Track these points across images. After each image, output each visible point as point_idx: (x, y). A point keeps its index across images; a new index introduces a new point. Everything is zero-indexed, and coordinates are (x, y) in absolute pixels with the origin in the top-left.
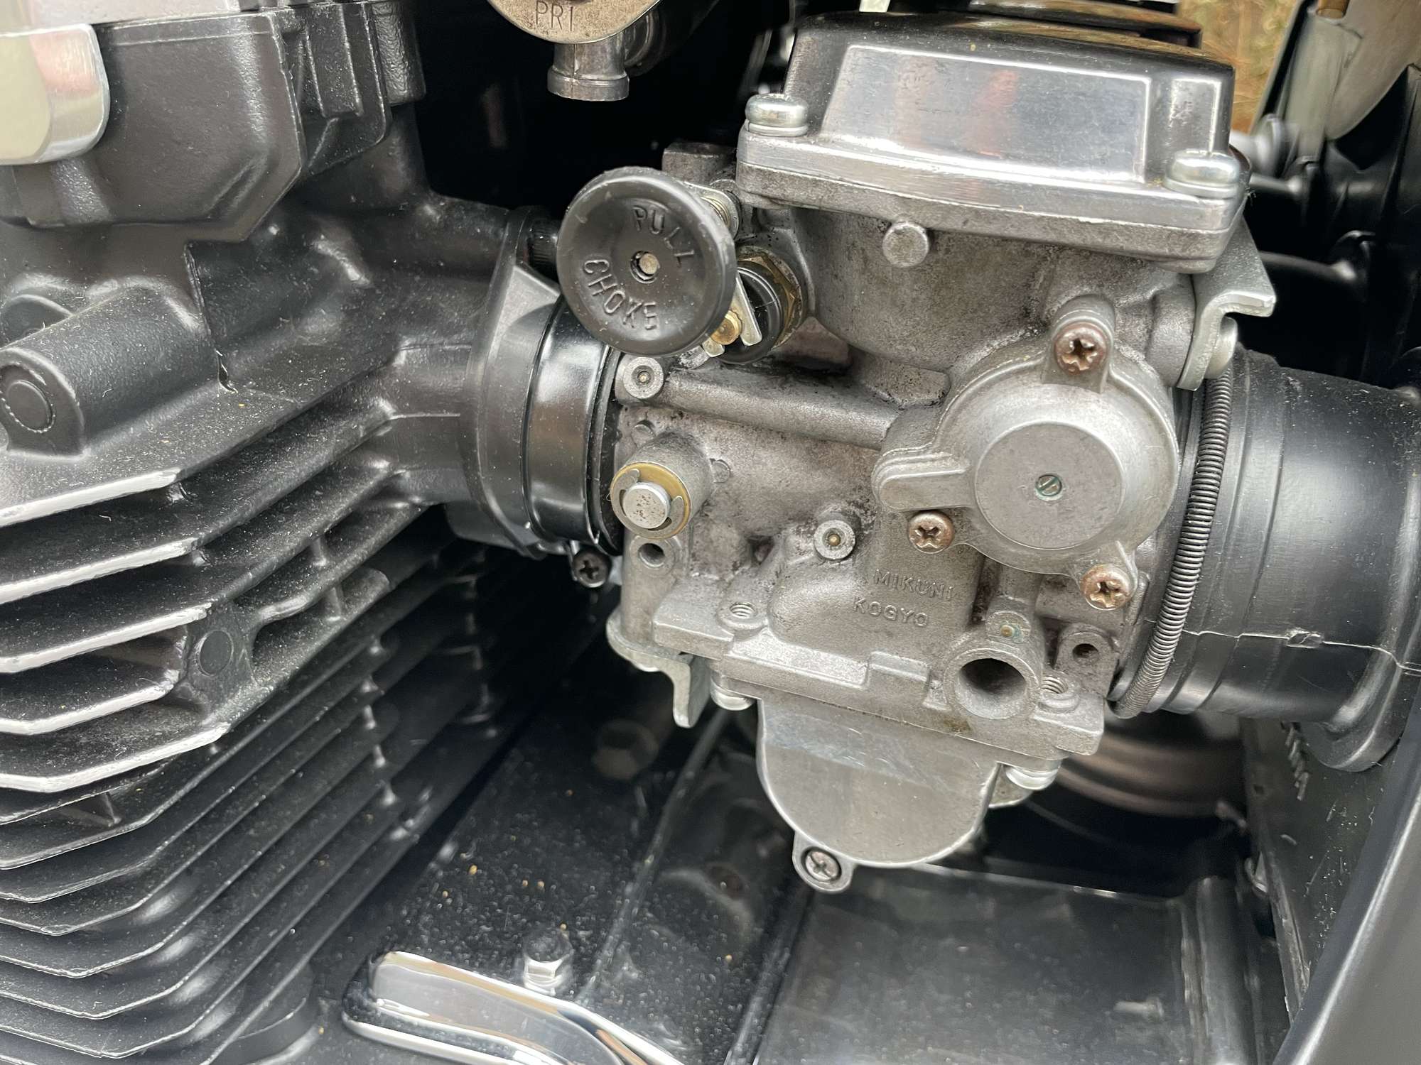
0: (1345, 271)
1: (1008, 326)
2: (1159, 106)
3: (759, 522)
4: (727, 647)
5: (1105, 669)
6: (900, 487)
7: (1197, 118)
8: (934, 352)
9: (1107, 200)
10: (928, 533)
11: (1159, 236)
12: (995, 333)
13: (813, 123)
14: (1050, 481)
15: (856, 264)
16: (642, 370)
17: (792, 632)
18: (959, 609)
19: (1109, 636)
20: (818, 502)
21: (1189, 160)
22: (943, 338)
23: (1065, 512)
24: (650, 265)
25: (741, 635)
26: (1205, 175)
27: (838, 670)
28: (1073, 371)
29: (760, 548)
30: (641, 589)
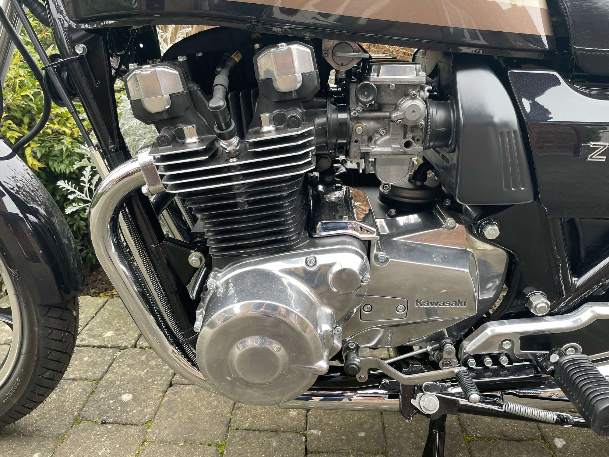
0: (435, 93)
1: (403, 96)
2: (416, 68)
3: (370, 134)
4: (372, 150)
5: (421, 141)
6: (396, 117)
7: (419, 69)
8: (394, 102)
9: (413, 79)
10: (400, 122)
11: (419, 82)
12: (402, 97)
13: (378, 76)
14: (413, 111)
15: (384, 92)
16: (355, 113)
17: (380, 146)
18: (402, 136)
19: (421, 137)
20: (379, 128)
21: (420, 73)
22: (396, 99)
23: (416, 115)
24: (366, 93)
25: (373, 148)
26: (422, 75)
27: (388, 149)
28: (414, 98)
29: (370, 139)
30: (353, 149)
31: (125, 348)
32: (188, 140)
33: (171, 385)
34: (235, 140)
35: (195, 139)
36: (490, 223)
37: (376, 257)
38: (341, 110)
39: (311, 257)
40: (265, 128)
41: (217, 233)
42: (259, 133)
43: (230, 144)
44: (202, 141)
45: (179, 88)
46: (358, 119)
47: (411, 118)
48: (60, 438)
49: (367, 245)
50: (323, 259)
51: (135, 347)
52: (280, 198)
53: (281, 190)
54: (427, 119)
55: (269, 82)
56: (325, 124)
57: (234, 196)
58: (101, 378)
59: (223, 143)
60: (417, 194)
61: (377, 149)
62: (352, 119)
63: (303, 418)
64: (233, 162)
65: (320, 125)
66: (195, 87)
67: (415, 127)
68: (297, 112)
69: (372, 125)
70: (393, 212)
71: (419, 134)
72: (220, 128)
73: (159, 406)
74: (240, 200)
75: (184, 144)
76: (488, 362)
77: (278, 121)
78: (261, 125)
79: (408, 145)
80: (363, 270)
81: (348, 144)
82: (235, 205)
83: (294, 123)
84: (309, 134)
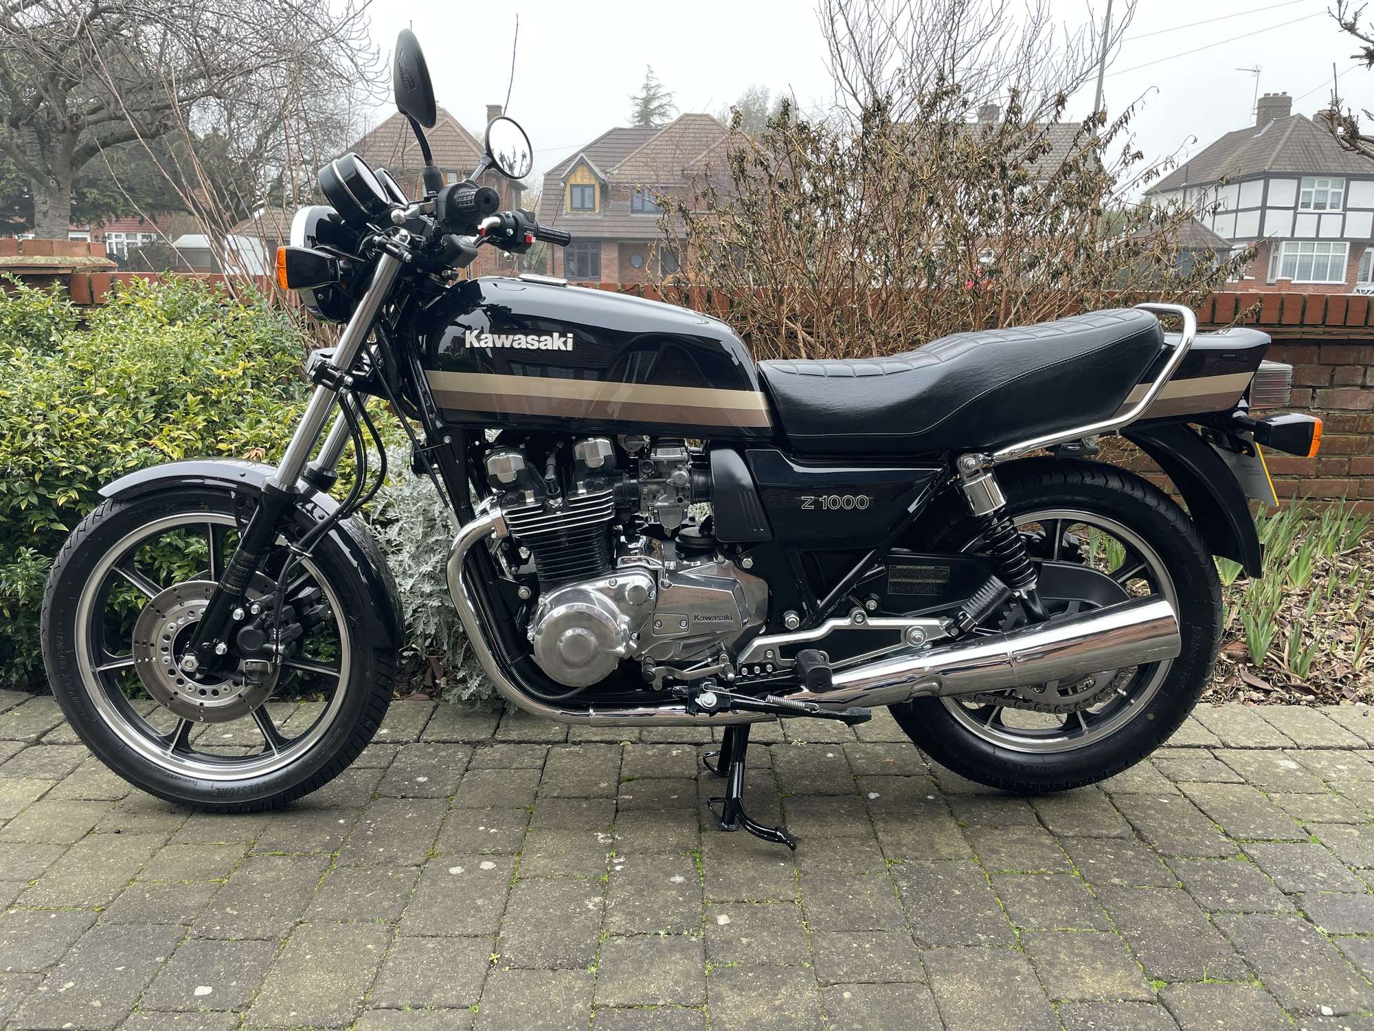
0: (696, 466)
2: (681, 450)
3: (654, 494)
5: (689, 498)
6: (670, 482)
8: (668, 472)
9: (680, 457)
10: (672, 485)
11: (684, 459)
12: (673, 469)
13: (655, 455)
14: (680, 478)
15: (660, 466)
16: (642, 479)
17: (661, 502)
18: (676, 495)
19: (689, 495)
20: (659, 490)
22: (669, 470)
23: (683, 480)
24: (647, 467)
25: (656, 503)
27: (666, 504)
28: (680, 469)
29: (654, 497)
30: (643, 504)
31: (407, 742)
32: (528, 500)
33: (467, 770)
34: (560, 500)
35: (532, 500)
36: (747, 557)
37: (662, 583)
38: (632, 477)
39: (613, 579)
40: (580, 491)
41: (545, 571)
42: (576, 494)
43: (557, 502)
44: (537, 501)
45: (522, 466)
46: (645, 484)
47: (679, 482)
48: (361, 809)
49: (655, 574)
50: (621, 581)
51: (418, 741)
52: (590, 538)
53: (590, 532)
54: (691, 482)
55: (583, 462)
56: (621, 487)
57: (559, 537)
58: (388, 767)
59: (551, 502)
60: (703, 541)
61: (659, 504)
62: (640, 483)
63: (614, 789)
64: (559, 514)
65: (617, 488)
66: (532, 465)
67: (683, 489)
68: (601, 481)
69: (655, 487)
70: (683, 555)
71: (688, 493)
72: (550, 492)
73: (459, 786)
74: (563, 540)
75: (525, 503)
76: (757, 669)
77: (588, 486)
78: (577, 489)
79: (680, 500)
80: (650, 589)
81: (639, 501)
82: (560, 543)
83: (601, 488)
84: (610, 494)
